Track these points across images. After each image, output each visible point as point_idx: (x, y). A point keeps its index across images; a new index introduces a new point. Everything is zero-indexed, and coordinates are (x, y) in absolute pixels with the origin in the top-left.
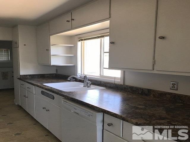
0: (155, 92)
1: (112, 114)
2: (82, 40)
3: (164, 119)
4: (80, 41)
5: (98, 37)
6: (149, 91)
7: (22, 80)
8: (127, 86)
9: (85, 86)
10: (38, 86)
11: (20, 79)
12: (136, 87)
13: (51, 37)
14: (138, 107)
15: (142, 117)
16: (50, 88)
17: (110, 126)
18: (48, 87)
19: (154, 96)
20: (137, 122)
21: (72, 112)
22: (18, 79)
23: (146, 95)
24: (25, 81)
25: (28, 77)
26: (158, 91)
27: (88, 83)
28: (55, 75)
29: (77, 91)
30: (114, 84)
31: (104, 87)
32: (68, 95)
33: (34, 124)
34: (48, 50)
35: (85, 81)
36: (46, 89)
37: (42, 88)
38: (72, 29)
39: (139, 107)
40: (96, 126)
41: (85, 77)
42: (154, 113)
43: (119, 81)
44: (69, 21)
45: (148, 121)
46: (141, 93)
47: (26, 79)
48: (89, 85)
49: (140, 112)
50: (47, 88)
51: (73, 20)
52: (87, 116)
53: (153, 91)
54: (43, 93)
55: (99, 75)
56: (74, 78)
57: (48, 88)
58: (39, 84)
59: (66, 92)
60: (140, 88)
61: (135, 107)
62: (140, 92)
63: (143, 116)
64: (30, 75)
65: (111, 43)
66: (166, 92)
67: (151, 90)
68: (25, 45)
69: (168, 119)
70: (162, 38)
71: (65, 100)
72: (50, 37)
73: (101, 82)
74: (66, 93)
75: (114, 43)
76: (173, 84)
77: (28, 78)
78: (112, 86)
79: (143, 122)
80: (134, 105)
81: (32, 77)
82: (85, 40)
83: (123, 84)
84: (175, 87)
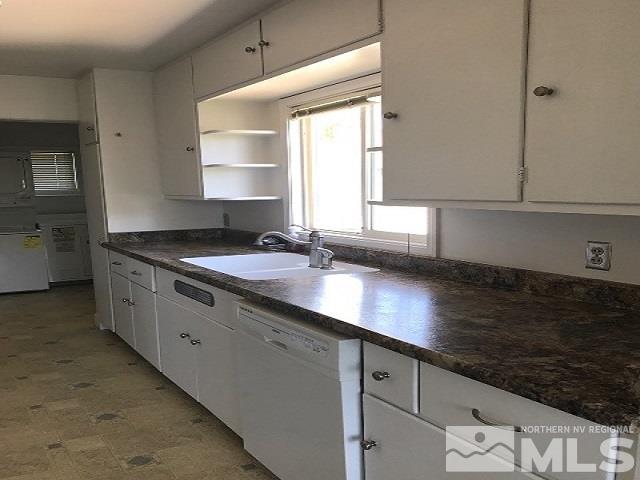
0: (536, 279)
1: (384, 340)
2: (302, 114)
3: (548, 353)
4: (294, 116)
5: (354, 102)
6: (519, 275)
7: (115, 249)
8: (448, 261)
9: (314, 263)
10: (163, 265)
11: (108, 246)
12: (475, 265)
13: (201, 106)
14: (474, 323)
15: (477, 349)
16: (200, 270)
17: (381, 379)
18: (195, 266)
19: (535, 291)
20: (459, 360)
21: (267, 340)
22: (104, 245)
23: (510, 288)
24: (123, 252)
25: (136, 239)
26: (548, 274)
27: (323, 256)
28: (219, 232)
29: (285, 280)
30: (407, 256)
31: (374, 267)
32: (253, 290)
33: (158, 389)
34: (193, 150)
35: (313, 247)
36: (189, 274)
37: (177, 271)
38: (265, 74)
39: (477, 321)
40: (340, 383)
41: (314, 234)
42: (522, 338)
43: (423, 248)
44: (254, 50)
45: (494, 358)
46: (494, 283)
47: (128, 244)
48: (326, 261)
49: (475, 335)
50: (190, 270)
51: (267, 44)
52: (310, 350)
53: (533, 275)
54: (179, 287)
55: (360, 231)
56: (280, 240)
57: (195, 270)
58: (166, 260)
59: (251, 282)
60: (490, 268)
61: (461, 321)
62: (490, 280)
63: (482, 347)
64: (141, 234)
65: (389, 116)
66: (571, 277)
67: (523, 272)
68: (119, 135)
69: (561, 354)
70: (547, 92)
71: (245, 306)
72: (196, 106)
73: (365, 251)
74: (250, 285)
75: (395, 116)
76: (594, 251)
77: (133, 243)
78: (401, 263)
79: (477, 362)
80: (461, 317)
81: (148, 238)
82: (311, 112)
83: (435, 256)
84: (600, 261)
